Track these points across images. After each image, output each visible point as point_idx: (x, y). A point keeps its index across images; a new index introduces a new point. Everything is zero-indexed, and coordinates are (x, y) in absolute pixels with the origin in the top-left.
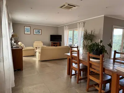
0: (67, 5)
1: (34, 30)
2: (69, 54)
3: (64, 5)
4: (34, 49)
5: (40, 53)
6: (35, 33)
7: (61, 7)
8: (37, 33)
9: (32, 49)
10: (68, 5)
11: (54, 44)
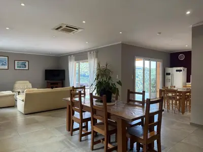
0: (64, 27)
1: (16, 62)
2: (69, 99)
3: (61, 27)
4: (14, 95)
5: (23, 101)
6: (18, 67)
7: (57, 29)
8: (20, 67)
9: (10, 95)
10: (67, 26)
11: (52, 85)
